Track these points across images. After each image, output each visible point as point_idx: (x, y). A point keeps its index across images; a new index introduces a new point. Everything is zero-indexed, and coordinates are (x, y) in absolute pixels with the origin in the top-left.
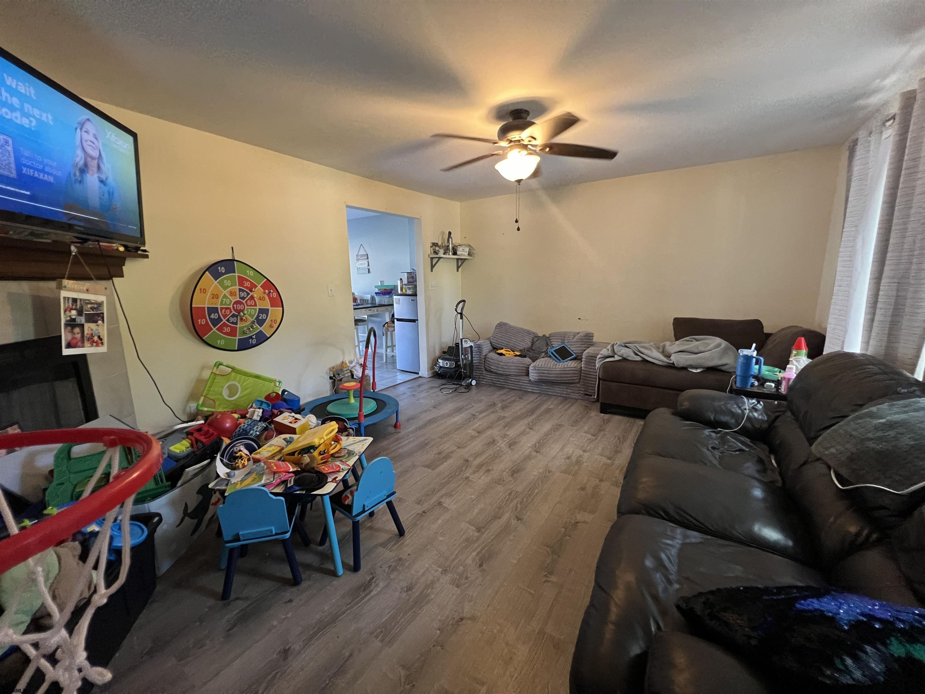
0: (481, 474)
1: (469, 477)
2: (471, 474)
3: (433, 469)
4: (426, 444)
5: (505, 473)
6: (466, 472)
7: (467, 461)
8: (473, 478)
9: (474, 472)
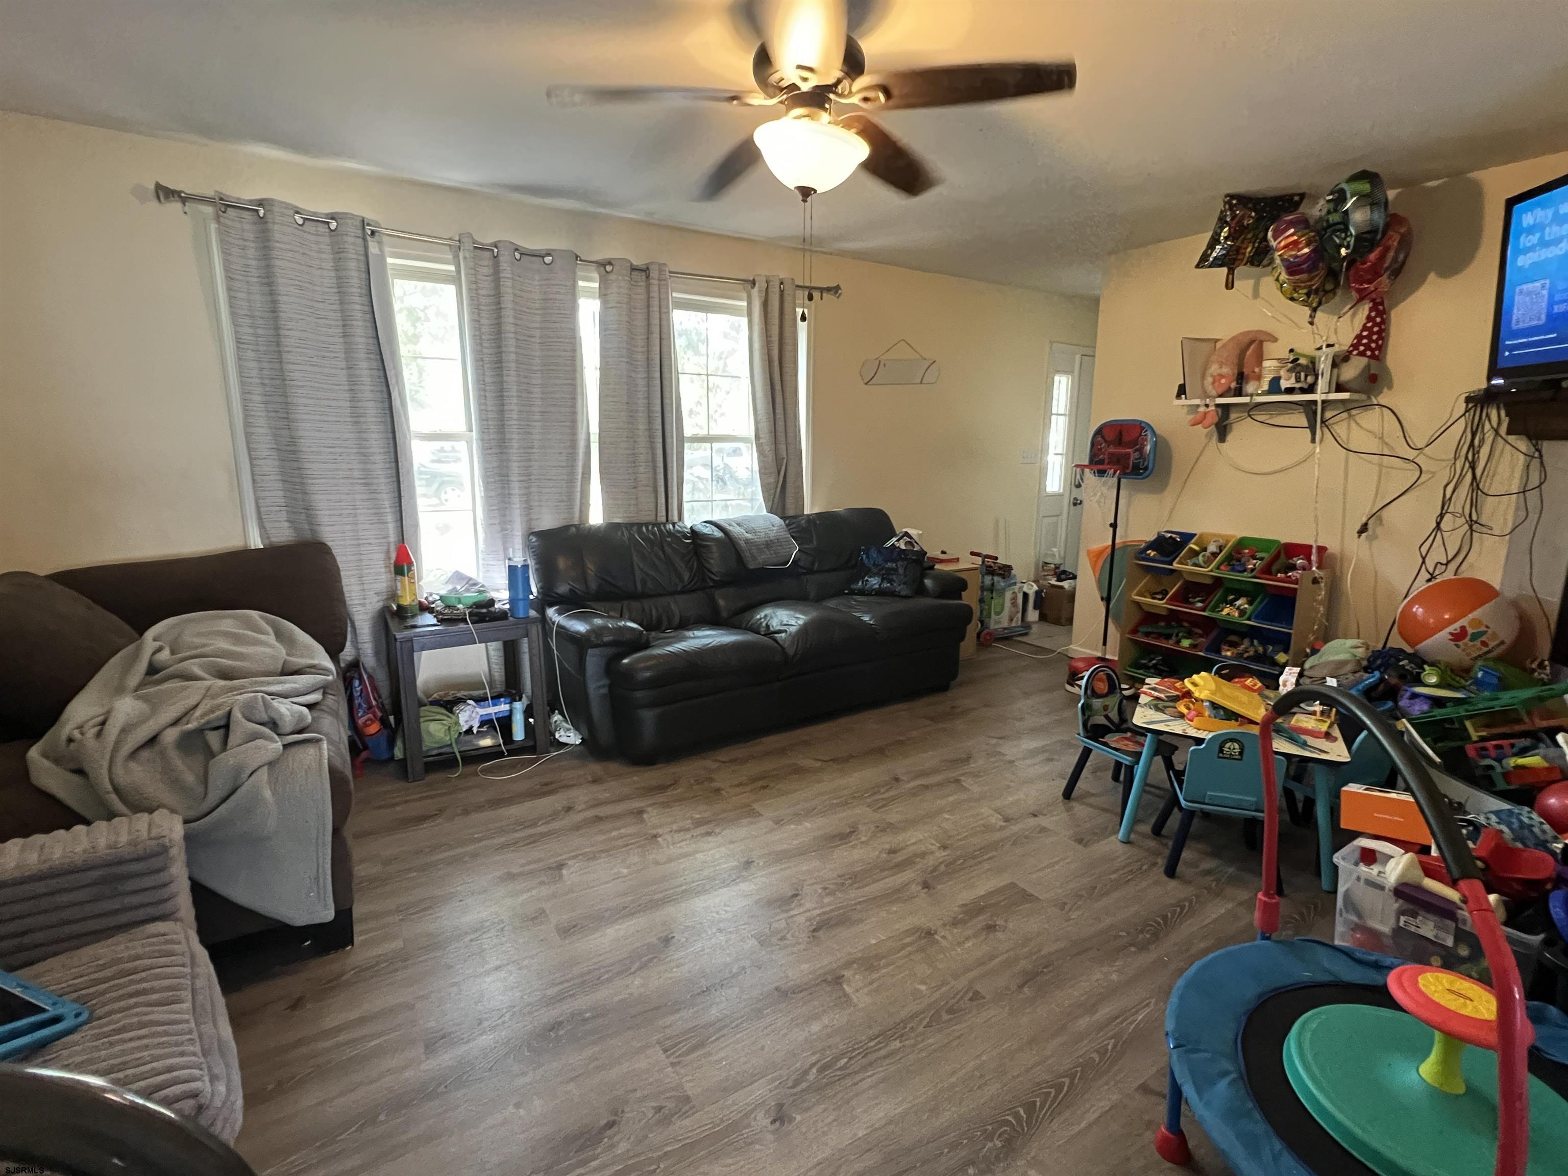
0: (911, 849)
1: (939, 848)
2: (932, 853)
3: (1013, 885)
4: (1029, 978)
5: (863, 839)
6: (940, 860)
7: (926, 885)
8: (933, 844)
9: (923, 855)
